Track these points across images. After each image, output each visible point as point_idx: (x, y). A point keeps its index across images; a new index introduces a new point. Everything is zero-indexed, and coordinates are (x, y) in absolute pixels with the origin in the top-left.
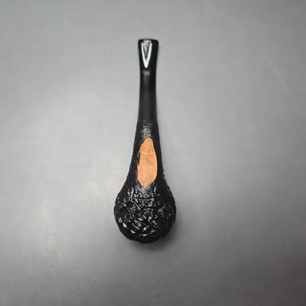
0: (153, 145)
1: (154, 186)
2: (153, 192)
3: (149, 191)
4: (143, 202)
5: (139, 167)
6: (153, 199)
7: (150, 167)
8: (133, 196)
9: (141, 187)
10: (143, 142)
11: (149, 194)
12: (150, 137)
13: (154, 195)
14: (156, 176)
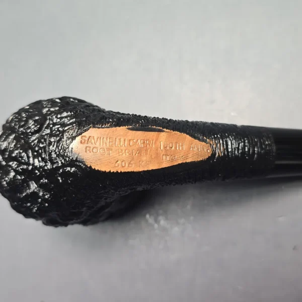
0: (189, 160)
1: (76, 166)
2: (64, 166)
3: (63, 156)
4: (41, 145)
5: (122, 130)
6: (49, 166)
7: (125, 155)
8: (54, 124)
9: (73, 138)
10: (195, 138)
11: (58, 156)
12: (214, 154)
13: (58, 168)
14: (103, 169)
